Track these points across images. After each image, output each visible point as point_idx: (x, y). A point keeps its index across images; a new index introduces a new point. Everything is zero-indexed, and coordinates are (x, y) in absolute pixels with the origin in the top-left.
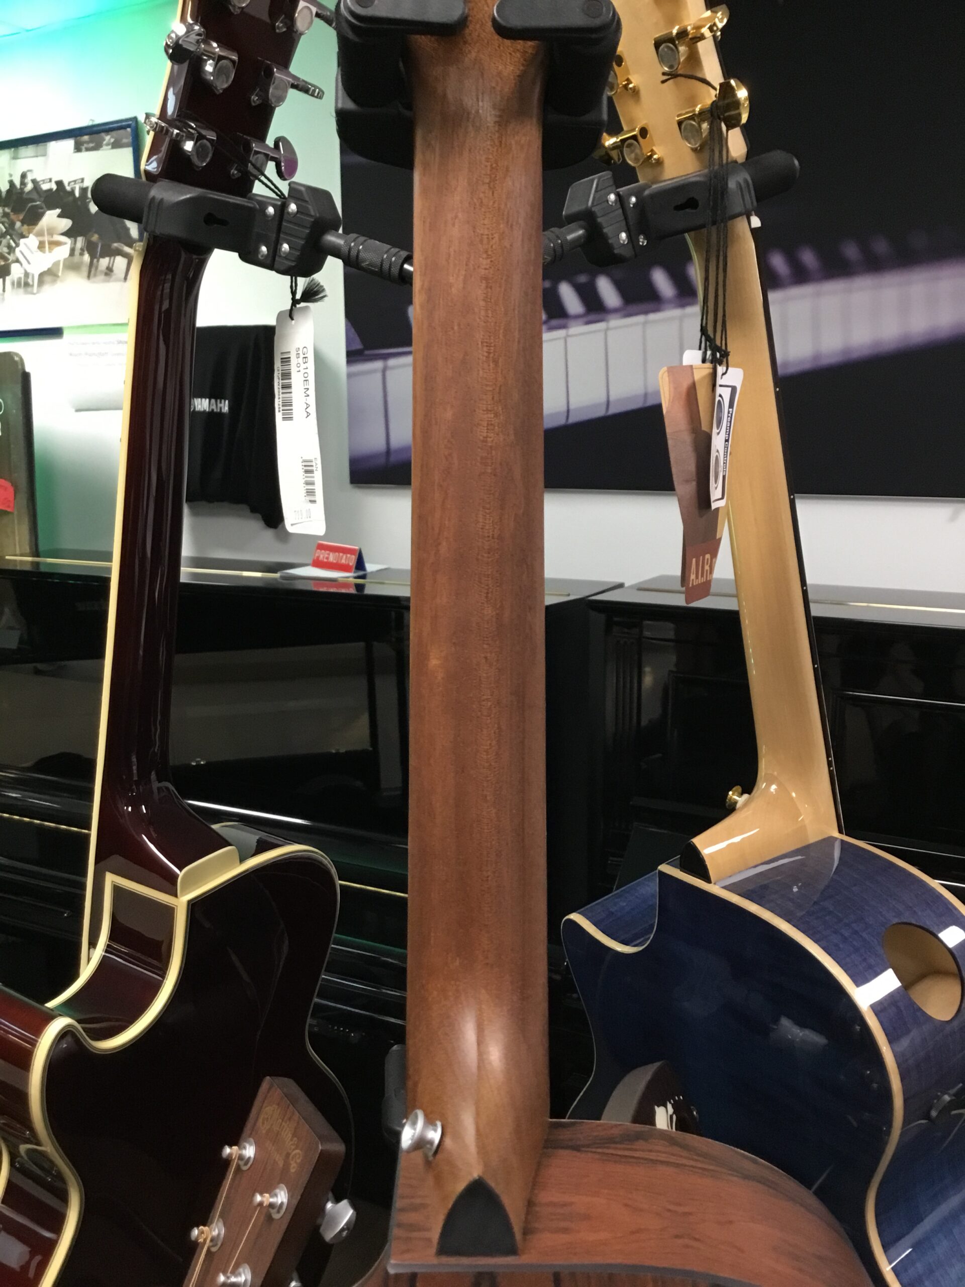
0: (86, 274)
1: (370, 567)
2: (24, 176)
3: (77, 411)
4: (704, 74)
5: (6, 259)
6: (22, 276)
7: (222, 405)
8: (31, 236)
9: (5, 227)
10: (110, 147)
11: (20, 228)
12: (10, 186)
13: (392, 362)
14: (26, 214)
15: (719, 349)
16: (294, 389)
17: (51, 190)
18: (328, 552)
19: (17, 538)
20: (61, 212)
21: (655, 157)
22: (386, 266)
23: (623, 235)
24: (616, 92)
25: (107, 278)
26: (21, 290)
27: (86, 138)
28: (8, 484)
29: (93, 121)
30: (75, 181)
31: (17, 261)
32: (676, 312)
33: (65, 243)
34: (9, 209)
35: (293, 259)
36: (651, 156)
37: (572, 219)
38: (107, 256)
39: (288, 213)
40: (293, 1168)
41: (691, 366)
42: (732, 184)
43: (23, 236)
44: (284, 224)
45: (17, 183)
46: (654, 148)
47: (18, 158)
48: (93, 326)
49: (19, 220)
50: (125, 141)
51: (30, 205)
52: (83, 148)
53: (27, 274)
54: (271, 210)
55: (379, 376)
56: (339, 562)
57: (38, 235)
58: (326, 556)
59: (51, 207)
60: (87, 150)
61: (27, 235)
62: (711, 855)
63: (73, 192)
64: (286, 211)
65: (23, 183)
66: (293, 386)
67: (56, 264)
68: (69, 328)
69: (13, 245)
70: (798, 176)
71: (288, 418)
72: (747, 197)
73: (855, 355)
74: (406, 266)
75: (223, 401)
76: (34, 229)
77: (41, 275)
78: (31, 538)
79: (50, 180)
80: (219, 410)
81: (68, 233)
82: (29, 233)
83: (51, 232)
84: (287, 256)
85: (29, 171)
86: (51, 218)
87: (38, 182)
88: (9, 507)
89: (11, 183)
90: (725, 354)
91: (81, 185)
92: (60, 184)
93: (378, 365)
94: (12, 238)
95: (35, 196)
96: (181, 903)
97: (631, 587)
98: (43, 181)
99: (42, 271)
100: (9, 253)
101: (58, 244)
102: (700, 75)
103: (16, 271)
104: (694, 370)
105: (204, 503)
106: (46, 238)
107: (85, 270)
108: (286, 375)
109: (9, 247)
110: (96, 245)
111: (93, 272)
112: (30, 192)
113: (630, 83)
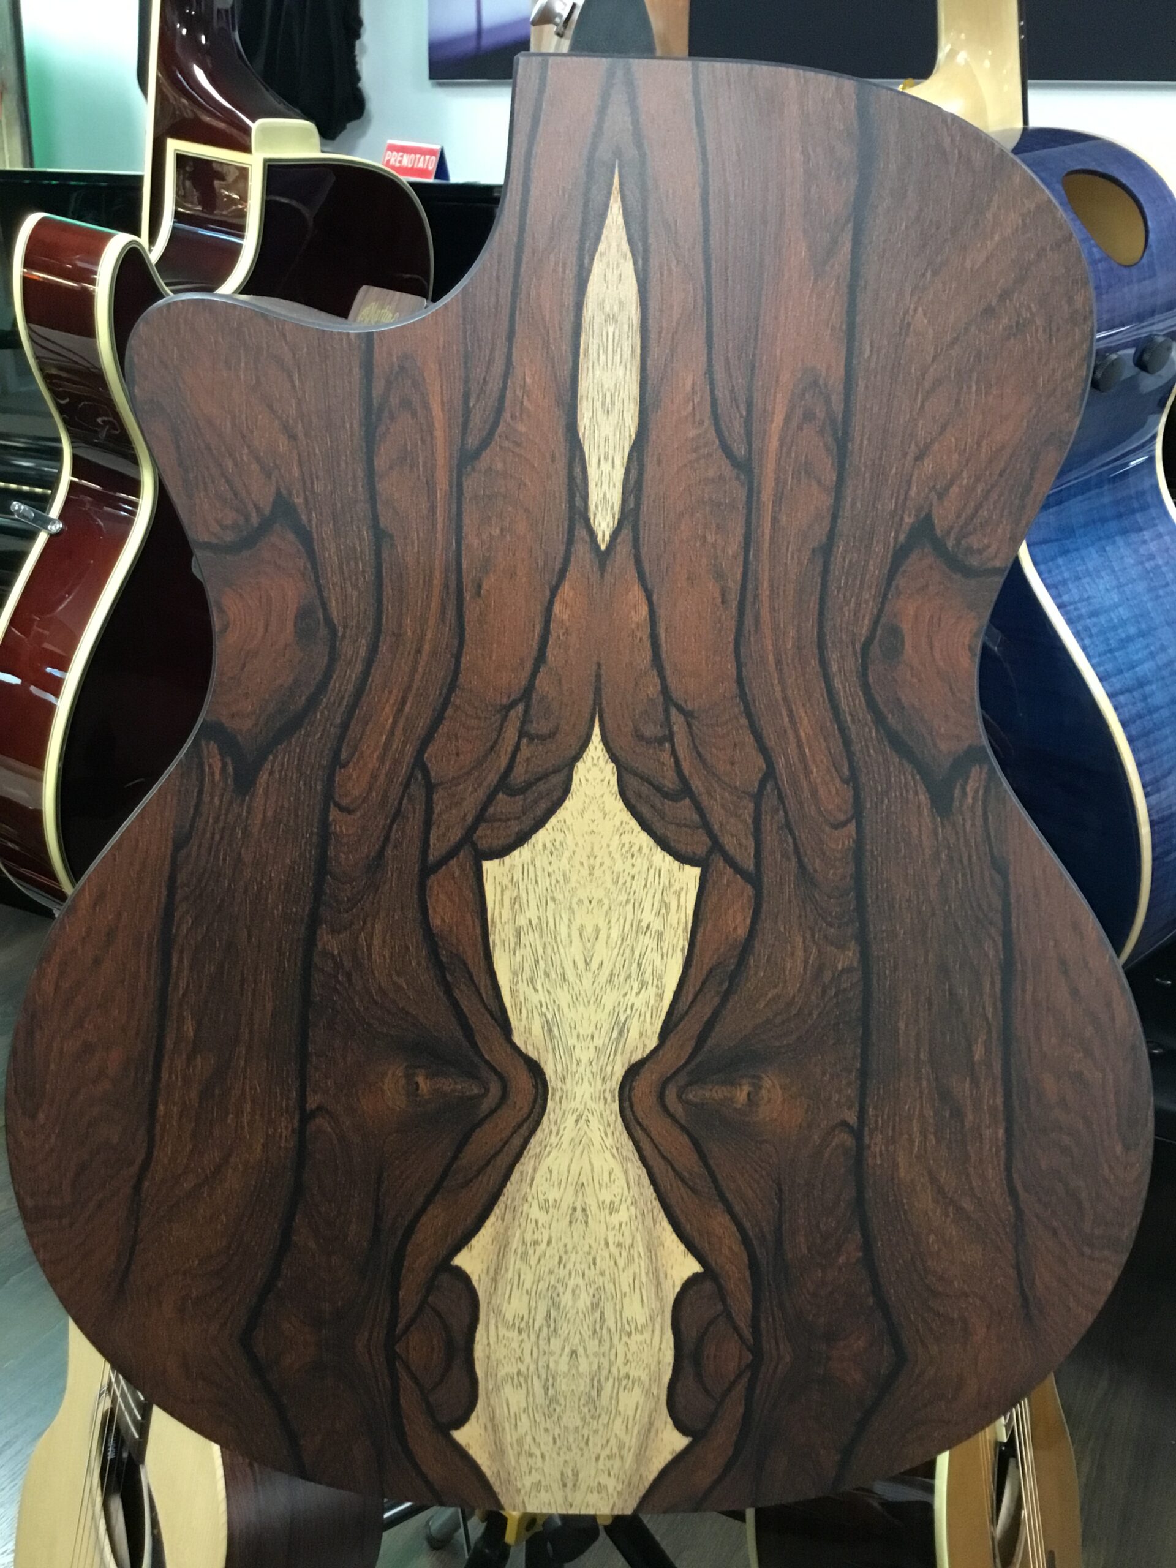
18: (401, 154)
56: (415, 166)
58: (399, 159)
96: (254, 163)
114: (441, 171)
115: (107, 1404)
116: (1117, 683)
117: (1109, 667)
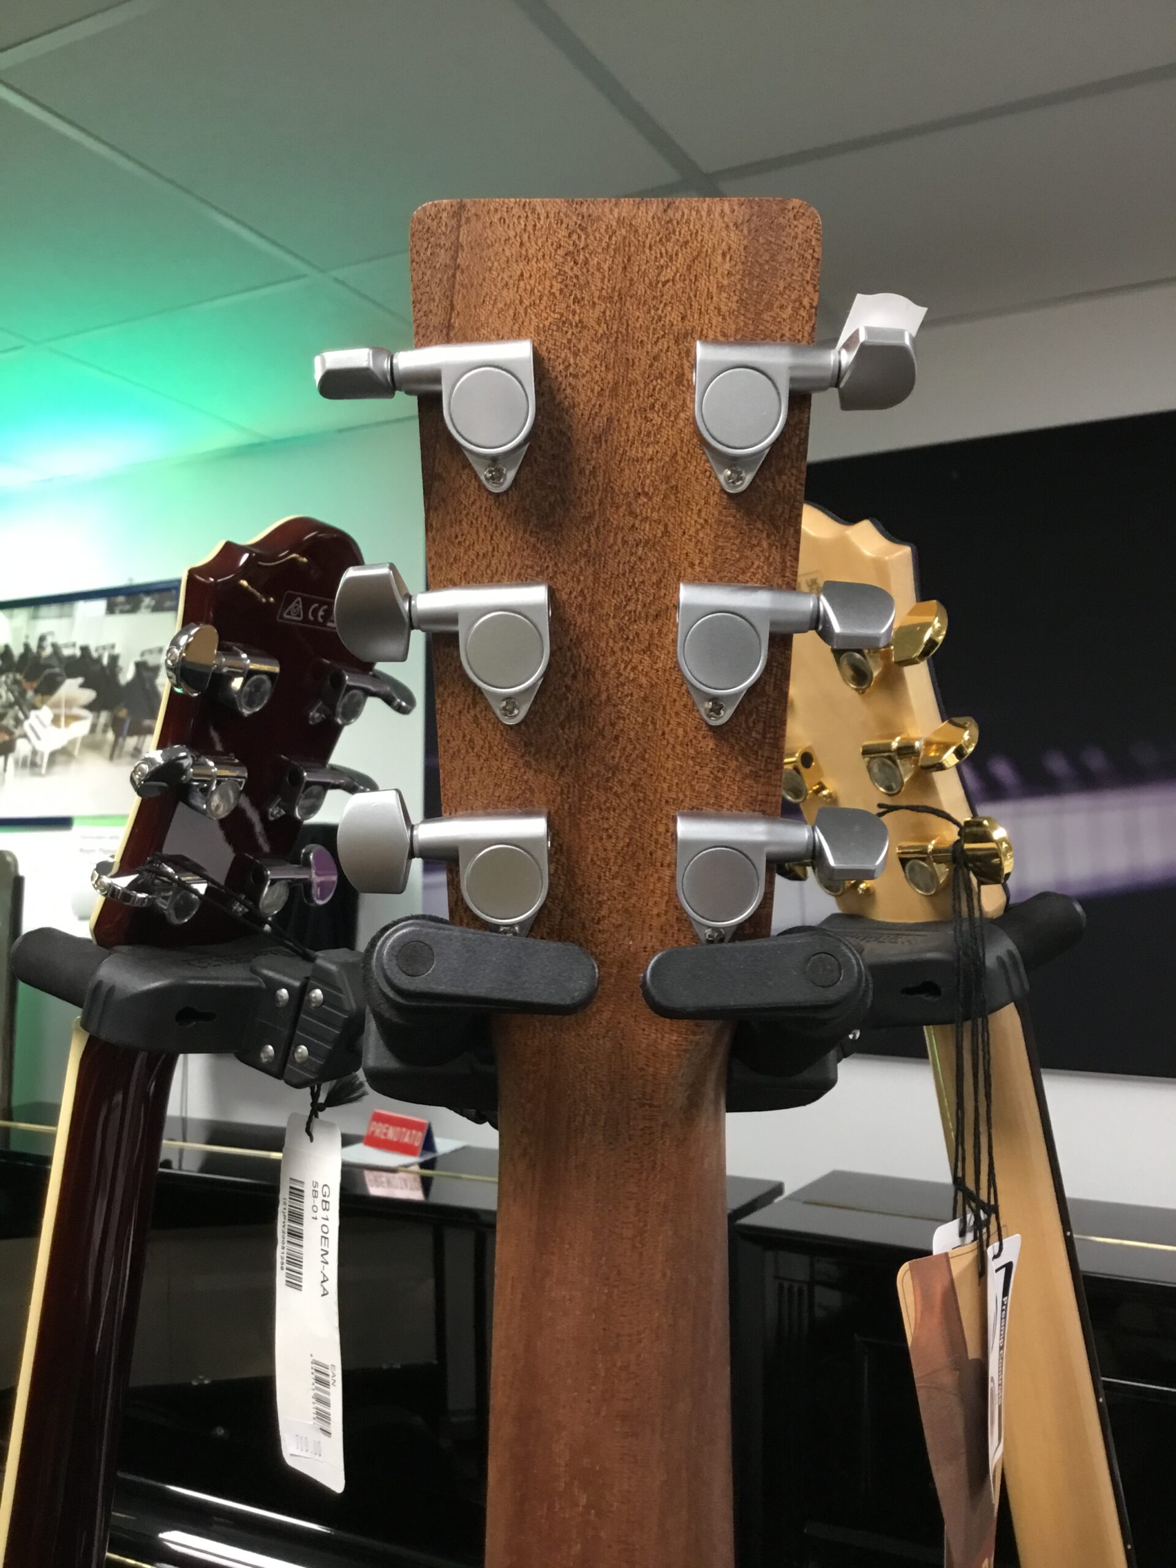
0: (107, 755)
2: (42, 639)
4: (940, 802)
5: (11, 733)
6: (29, 754)
8: (45, 707)
9: (14, 696)
10: (149, 610)
11: (32, 698)
12: (25, 649)
14: (41, 683)
15: (981, 1205)
16: (306, 1243)
17: (74, 656)
18: (386, 1125)
20: (83, 681)
24: (805, 799)
26: (27, 771)
27: (121, 599)
29: (131, 580)
30: (104, 647)
31: (25, 736)
33: (87, 718)
34: (21, 675)
35: (314, 1070)
38: (137, 734)
39: (310, 1001)
41: (946, 1254)
42: (990, 960)
43: (35, 707)
44: (302, 1016)
45: (34, 646)
47: (37, 619)
49: (32, 689)
50: (168, 604)
51: (47, 671)
52: (117, 609)
53: (35, 752)
54: (284, 993)
56: (401, 1140)
57: (52, 707)
58: (385, 1131)
59: (72, 675)
60: (122, 612)
61: (38, 704)
63: (99, 659)
64: (306, 998)
65: (41, 647)
66: (304, 1236)
67: (72, 742)
68: (83, 818)
69: (21, 715)
70: (1085, 925)
71: (295, 1284)
72: (1014, 980)
76: (48, 700)
77: (53, 755)
79: (75, 645)
81: (91, 707)
82: (43, 704)
83: (69, 704)
84: (304, 1065)
85: (49, 633)
86: (72, 689)
87: (59, 647)
89: (27, 647)
90: (993, 1209)
91: (111, 652)
92: (85, 650)
94: (21, 709)
95: (54, 662)
98: (66, 645)
99: (54, 749)
100: (16, 727)
101: (77, 718)
102: (934, 805)
103: (22, 748)
104: (951, 1260)
106: (63, 711)
107: (107, 749)
108: (296, 1217)
109: (17, 719)
110: (122, 721)
111: (117, 753)
112: (50, 657)
113: (823, 788)
114: (428, 1144)
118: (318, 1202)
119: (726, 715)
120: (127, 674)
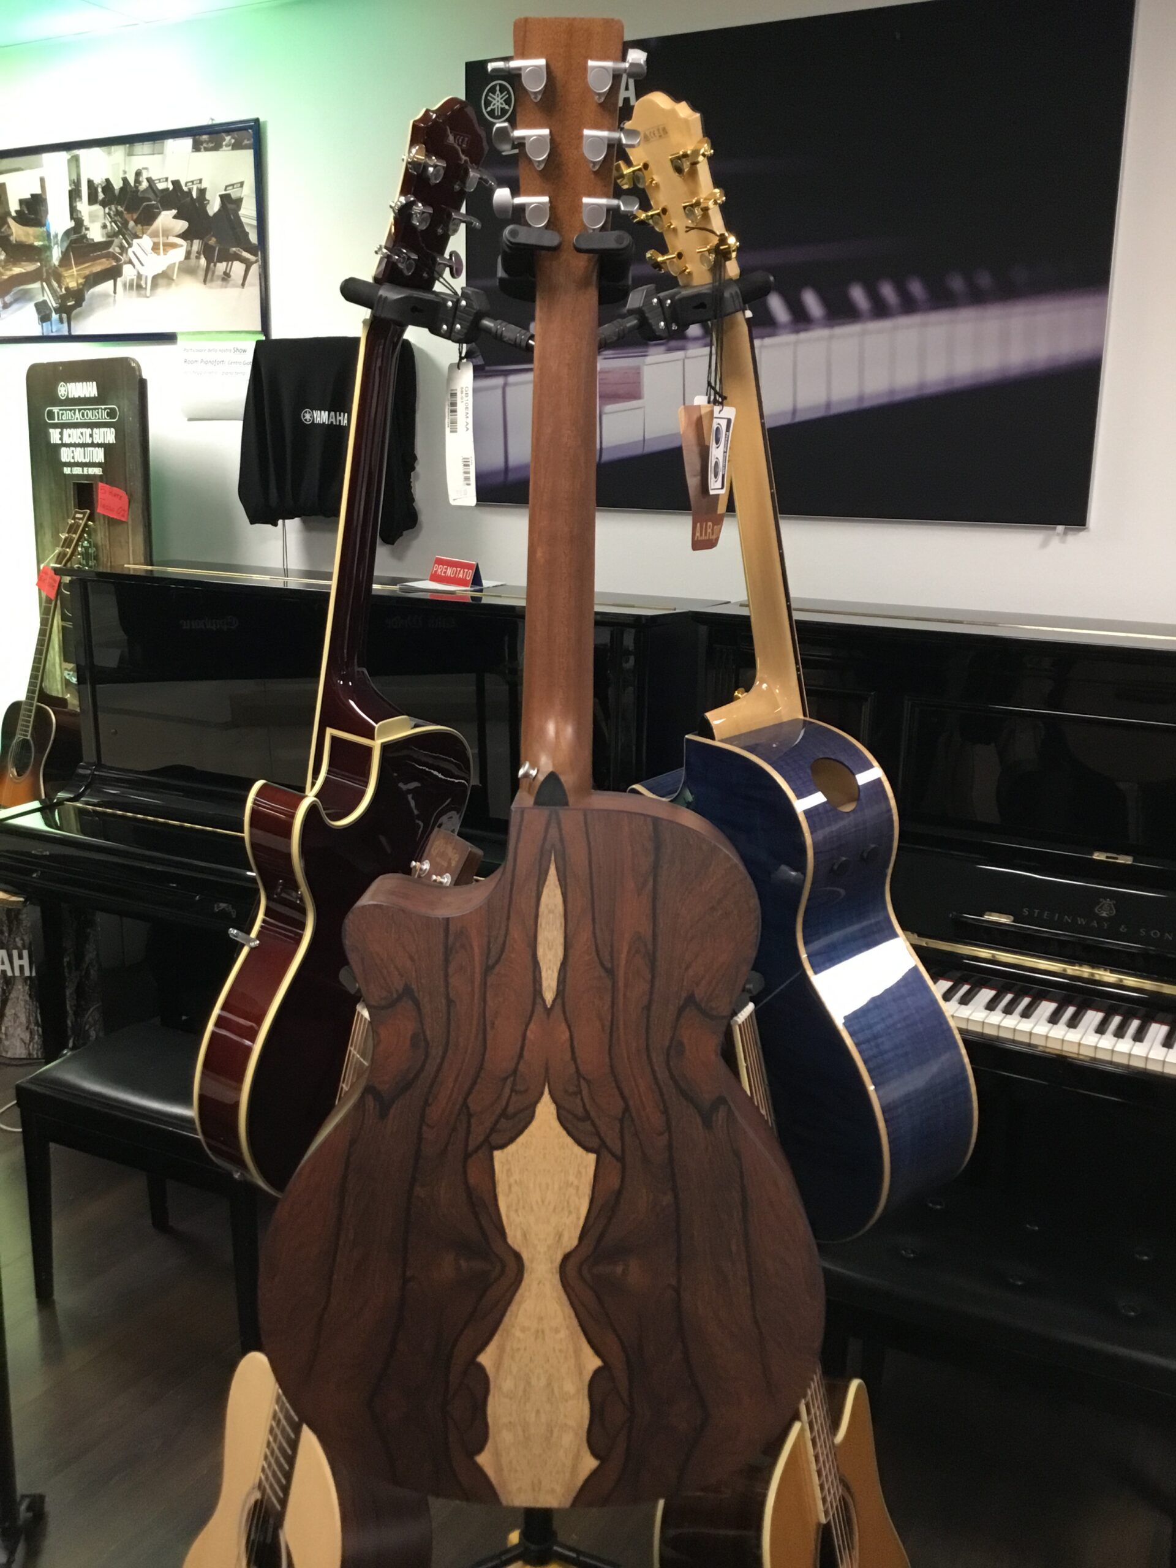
0: (202, 278)
1: (486, 583)
2: (138, 174)
3: (190, 420)
4: (713, 227)
5: (118, 260)
6: (135, 278)
7: (341, 418)
8: (145, 236)
9: (117, 226)
10: (230, 148)
11: (133, 228)
12: (124, 183)
13: (512, 379)
14: (139, 215)
15: (719, 395)
16: (459, 413)
17: (167, 189)
18: (445, 567)
19: (131, 548)
20: (178, 213)
21: (687, 271)
22: (518, 341)
23: (662, 324)
24: (664, 230)
25: (224, 283)
26: (134, 293)
27: (205, 137)
28: (122, 493)
29: (213, 120)
30: (192, 182)
31: (130, 262)
32: (792, 338)
33: (182, 246)
34: (122, 207)
35: (462, 334)
36: (685, 270)
37: (631, 312)
38: (225, 261)
39: (461, 306)
40: (453, 864)
41: (698, 405)
42: (727, 294)
43: (137, 237)
44: (458, 313)
45: (132, 182)
46: (687, 265)
47: (132, 155)
48: (209, 332)
49: (132, 220)
50: (246, 142)
51: (145, 204)
52: (202, 147)
53: (139, 276)
54: (450, 304)
55: (499, 392)
56: (457, 576)
57: (151, 236)
58: (444, 570)
59: (167, 207)
60: (206, 149)
61: (139, 234)
62: (717, 725)
63: (190, 191)
64: (459, 305)
65: (137, 181)
66: (458, 410)
67: (171, 267)
68: (183, 333)
69: (125, 244)
71: (454, 431)
72: (737, 302)
73: (958, 385)
74: (531, 342)
75: (342, 414)
76: (148, 229)
77: (155, 278)
78: (145, 549)
79: (167, 179)
80: (338, 424)
81: (184, 236)
82: (143, 233)
83: (166, 233)
84: (459, 332)
85: (144, 169)
86: (167, 219)
87: (153, 181)
88: (123, 516)
89: (125, 180)
90: (723, 398)
91: (199, 186)
92: (176, 183)
93: (499, 381)
94: (125, 238)
95: (151, 195)
96: (376, 745)
97: (735, 603)
98: (159, 180)
99: (156, 273)
100: (121, 254)
101: (174, 246)
102: (709, 227)
103: (128, 272)
104: (701, 408)
105: (321, 518)
106: (161, 240)
107: (201, 273)
108: (454, 404)
109: (122, 247)
110: (213, 248)
111: (209, 277)
112: (145, 191)
113: (671, 225)
114: (477, 580)
115: (257, 1495)
116: (861, 1037)
117: (856, 1027)
118: (464, 395)
119: (597, 168)
120: (214, 207)
